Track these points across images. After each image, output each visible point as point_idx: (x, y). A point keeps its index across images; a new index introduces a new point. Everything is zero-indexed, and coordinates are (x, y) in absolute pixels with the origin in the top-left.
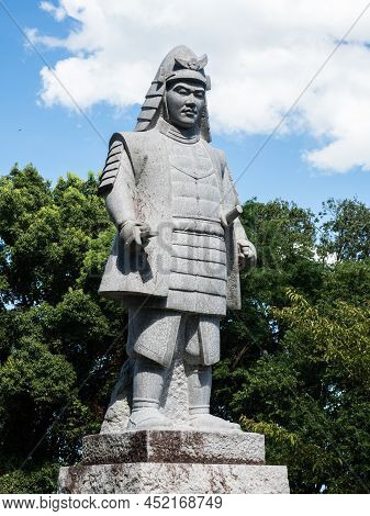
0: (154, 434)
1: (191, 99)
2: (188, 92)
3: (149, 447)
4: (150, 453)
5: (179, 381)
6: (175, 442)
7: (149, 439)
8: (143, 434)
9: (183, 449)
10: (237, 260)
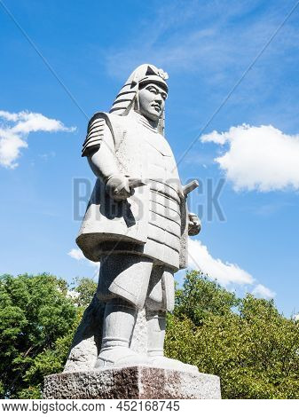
0: (144, 371)
1: (159, 97)
2: (157, 92)
3: (140, 385)
4: (141, 391)
5: (142, 325)
6: (161, 380)
7: (140, 376)
8: (133, 371)
9: (166, 388)
10: (187, 226)
